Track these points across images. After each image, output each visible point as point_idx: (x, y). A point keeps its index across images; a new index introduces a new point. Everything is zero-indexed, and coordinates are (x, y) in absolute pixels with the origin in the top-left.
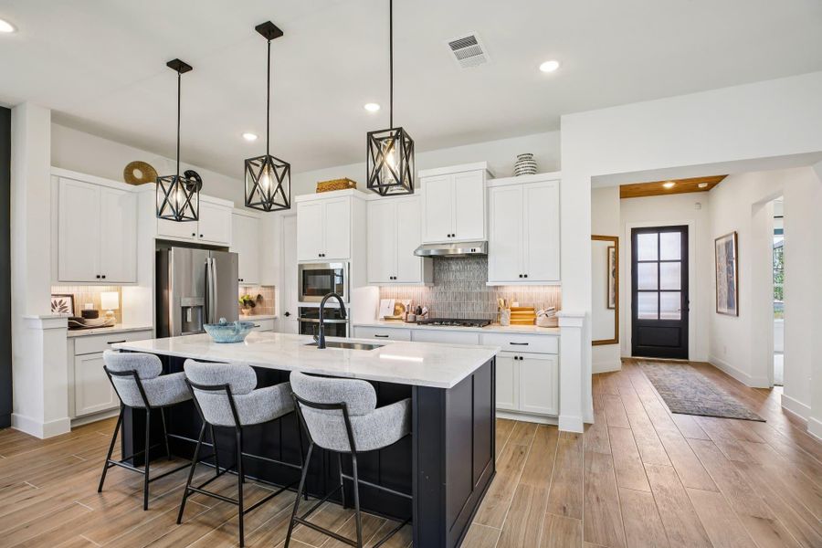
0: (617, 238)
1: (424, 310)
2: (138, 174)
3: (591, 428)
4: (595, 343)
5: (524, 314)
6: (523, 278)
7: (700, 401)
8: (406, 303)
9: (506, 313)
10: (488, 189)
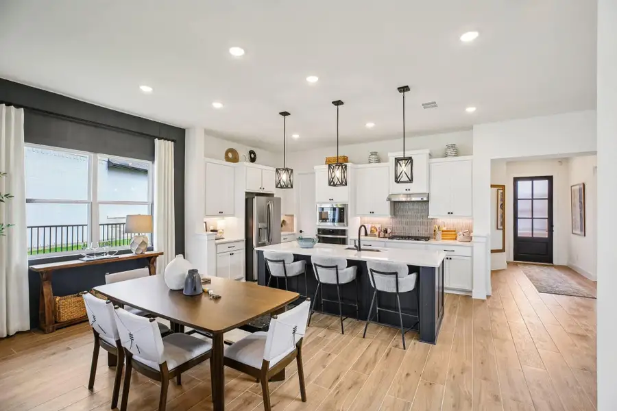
0: (504, 186)
1: (389, 231)
2: (230, 155)
3: (491, 298)
4: (493, 251)
5: (451, 234)
6: (450, 215)
7: (557, 287)
8: (378, 226)
9: (439, 235)
10: (429, 165)
